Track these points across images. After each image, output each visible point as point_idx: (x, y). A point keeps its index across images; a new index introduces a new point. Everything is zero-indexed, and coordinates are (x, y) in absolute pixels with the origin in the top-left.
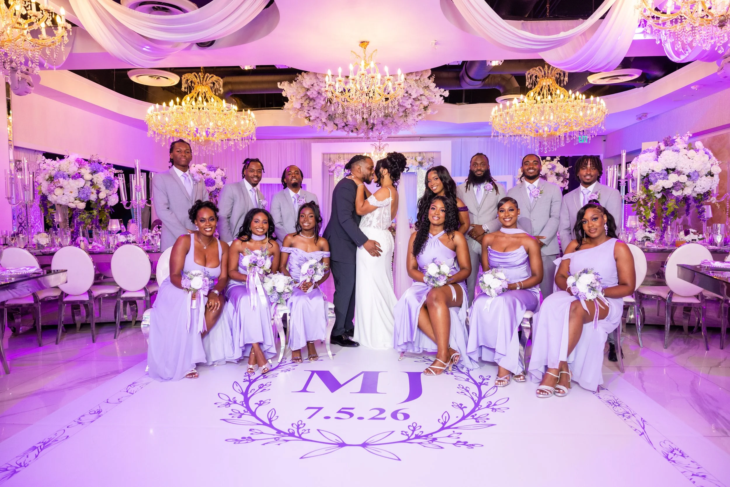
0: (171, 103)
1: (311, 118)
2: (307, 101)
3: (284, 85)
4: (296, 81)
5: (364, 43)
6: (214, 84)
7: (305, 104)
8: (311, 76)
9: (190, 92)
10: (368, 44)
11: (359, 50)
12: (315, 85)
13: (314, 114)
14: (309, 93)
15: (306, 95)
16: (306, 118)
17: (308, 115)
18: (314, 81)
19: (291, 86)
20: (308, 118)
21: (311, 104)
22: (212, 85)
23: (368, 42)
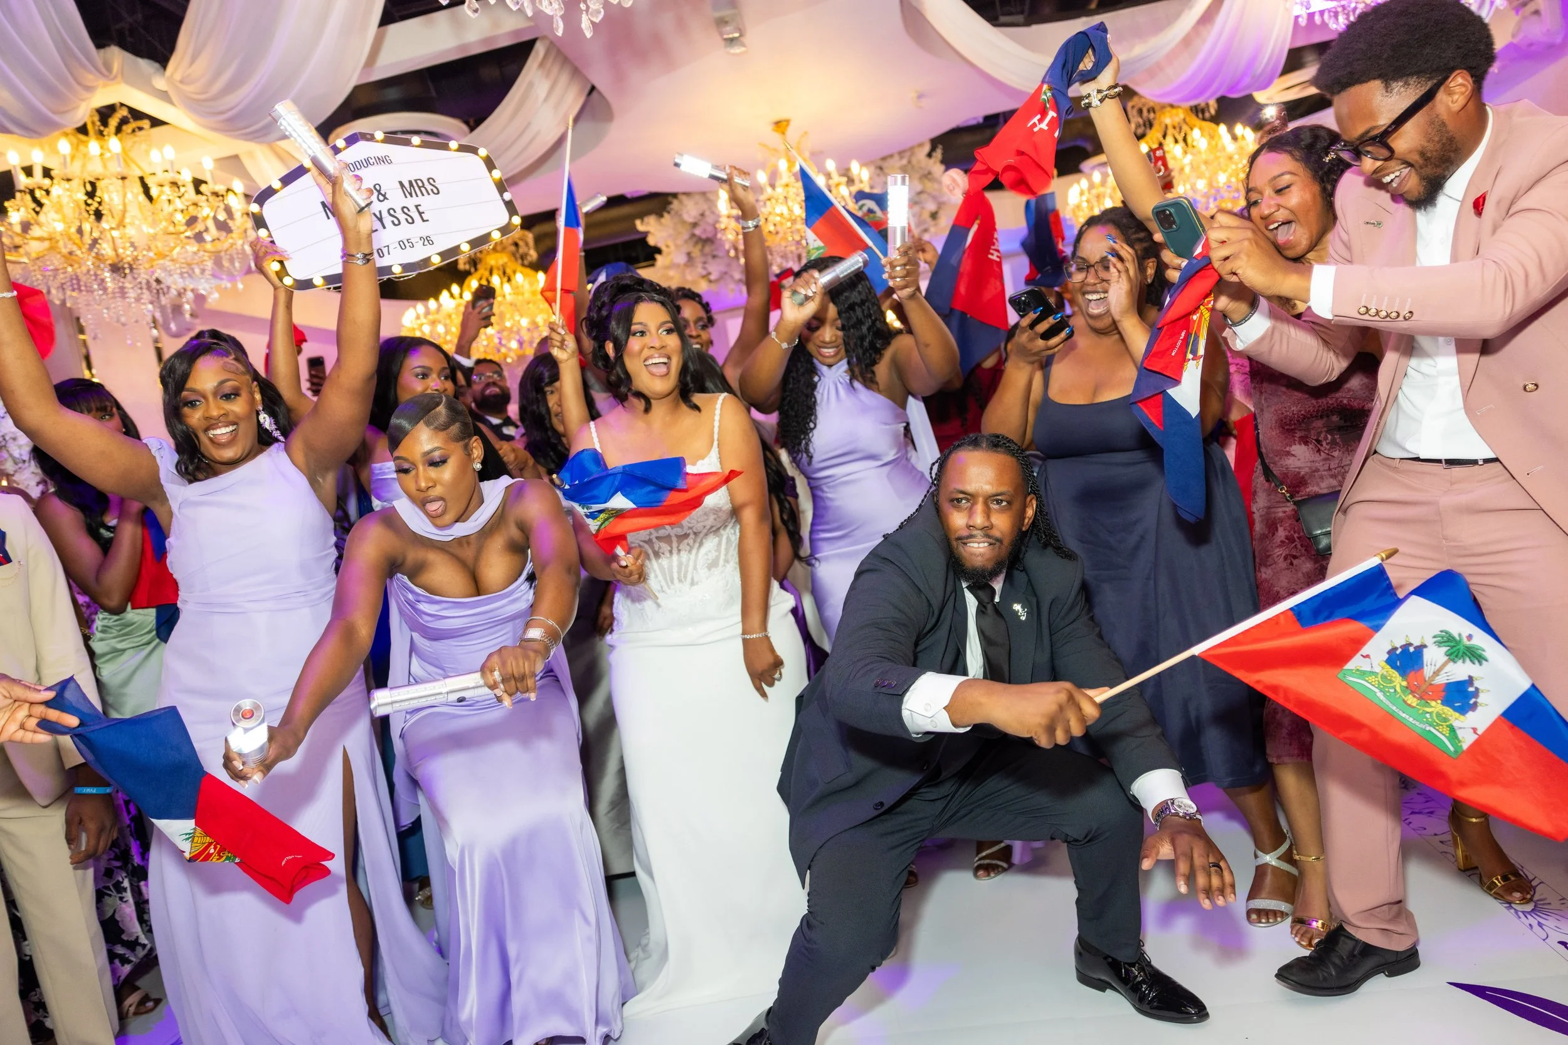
0: (445, 294)
1: (712, 277)
2: (699, 246)
3: (648, 224)
4: (669, 212)
5: (780, 125)
6: (516, 245)
7: (696, 252)
8: (697, 197)
9: (476, 270)
10: (788, 125)
11: (774, 138)
12: (707, 213)
13: (715, 269)
14: (697, 232)
15: (693, 235)
16: (703, 277)
17: (704, 272)
18: (704, 206)
19: (661, 224)
20: (706, 276)
21: (707, 249)
22: (513, 248)
23: (788, 121)
